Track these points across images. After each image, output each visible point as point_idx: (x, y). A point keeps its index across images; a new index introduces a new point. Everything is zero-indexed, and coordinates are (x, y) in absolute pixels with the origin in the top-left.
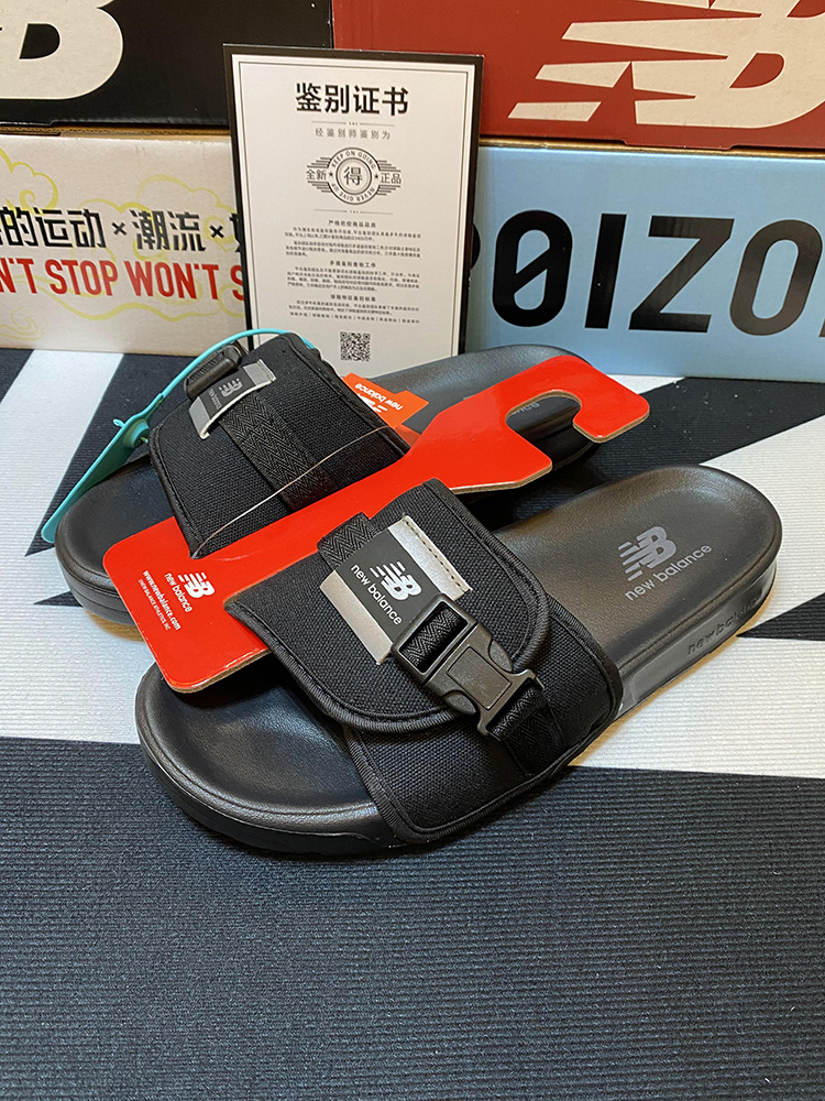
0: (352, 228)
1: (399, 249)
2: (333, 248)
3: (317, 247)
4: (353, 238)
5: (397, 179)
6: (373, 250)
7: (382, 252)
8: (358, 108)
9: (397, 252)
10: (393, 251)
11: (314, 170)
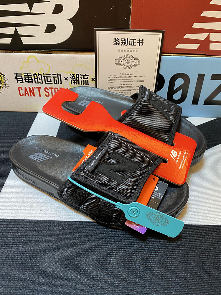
0: (126, 75)
1: (138, 80)
2: (121, 80)
3: (116, 80)
4: (126, 78)
5: (139, 63)
6: (131, 81)
7: (134, 81)
8: (130, 44)
9: (138, 81)
10: (137, 81)
11: (117, 60)
